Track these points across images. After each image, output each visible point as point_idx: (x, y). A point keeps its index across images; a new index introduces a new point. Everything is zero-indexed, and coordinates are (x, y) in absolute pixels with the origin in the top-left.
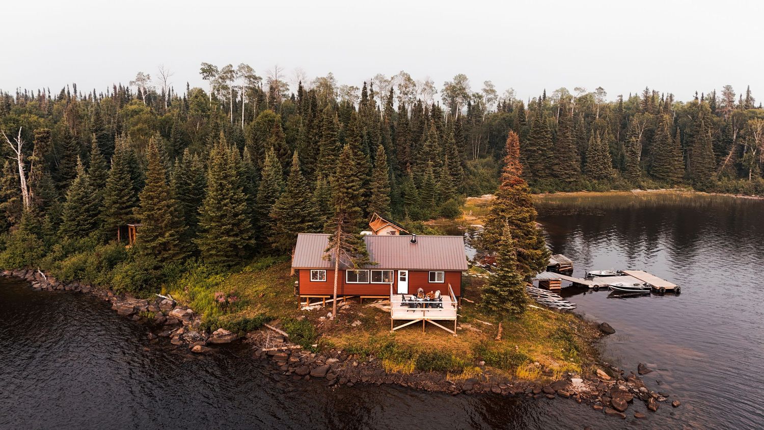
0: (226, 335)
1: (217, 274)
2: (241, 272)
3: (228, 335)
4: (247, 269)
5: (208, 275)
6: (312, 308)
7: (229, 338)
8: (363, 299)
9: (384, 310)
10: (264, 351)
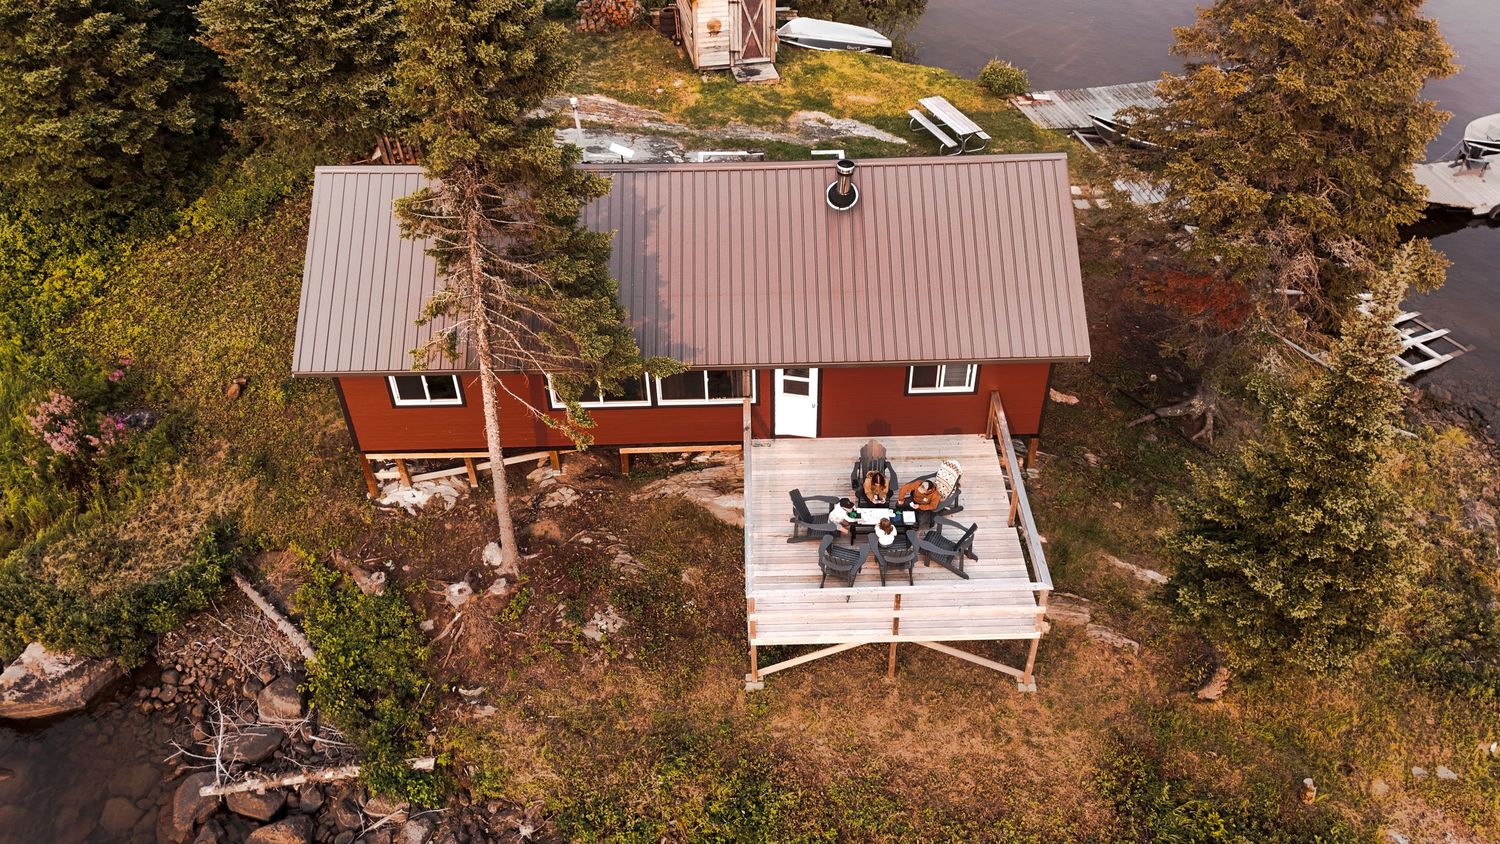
0: (59, 680)
1: (73, 250)
2: (172, 238)
3: (68, 675)
4: (199, 214)
5: (41, 262)
6: (422, 499)
7: (75, 687)
8: (632, 457)
9: (720, 515)
10: (208, 798)
